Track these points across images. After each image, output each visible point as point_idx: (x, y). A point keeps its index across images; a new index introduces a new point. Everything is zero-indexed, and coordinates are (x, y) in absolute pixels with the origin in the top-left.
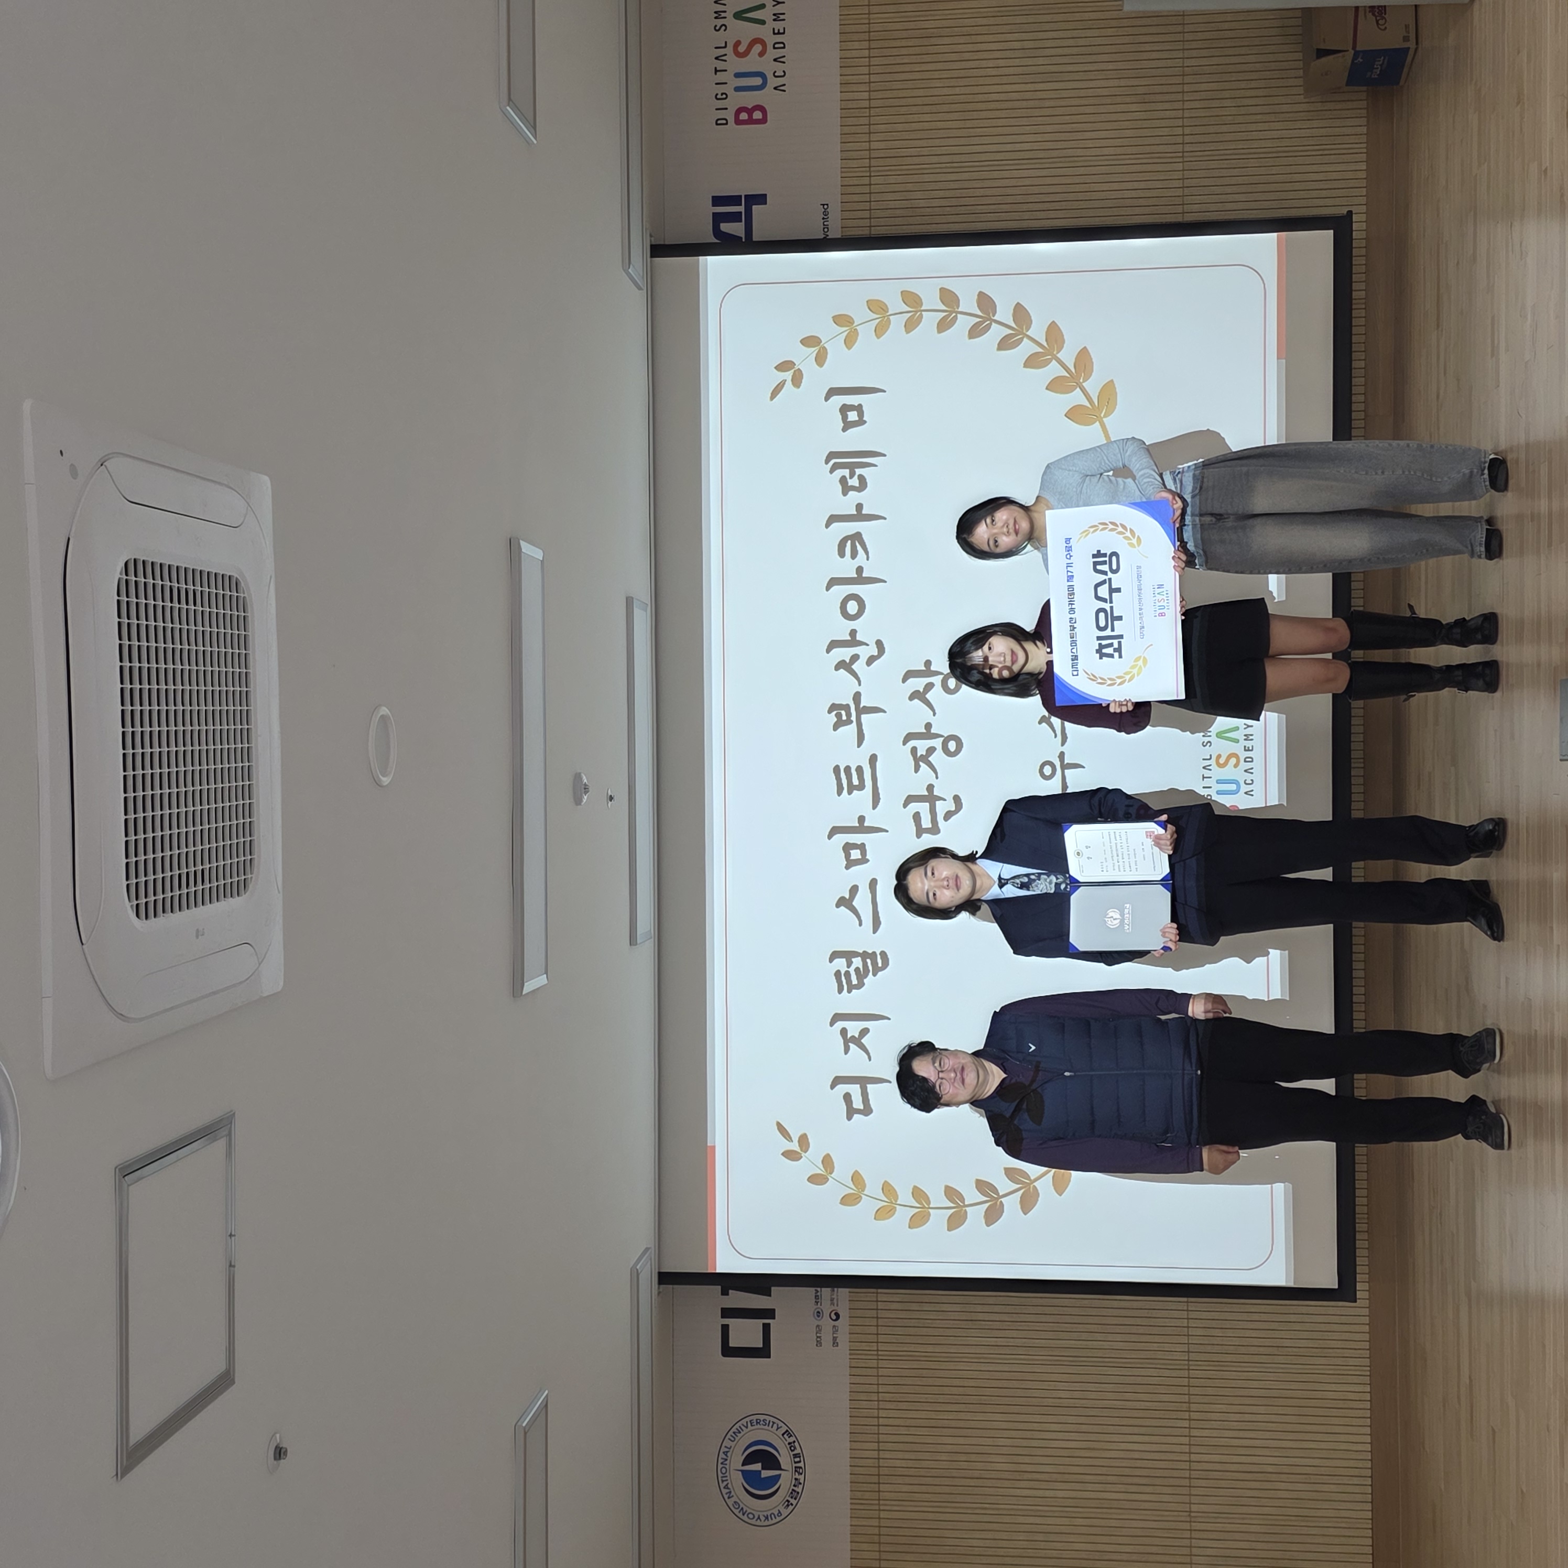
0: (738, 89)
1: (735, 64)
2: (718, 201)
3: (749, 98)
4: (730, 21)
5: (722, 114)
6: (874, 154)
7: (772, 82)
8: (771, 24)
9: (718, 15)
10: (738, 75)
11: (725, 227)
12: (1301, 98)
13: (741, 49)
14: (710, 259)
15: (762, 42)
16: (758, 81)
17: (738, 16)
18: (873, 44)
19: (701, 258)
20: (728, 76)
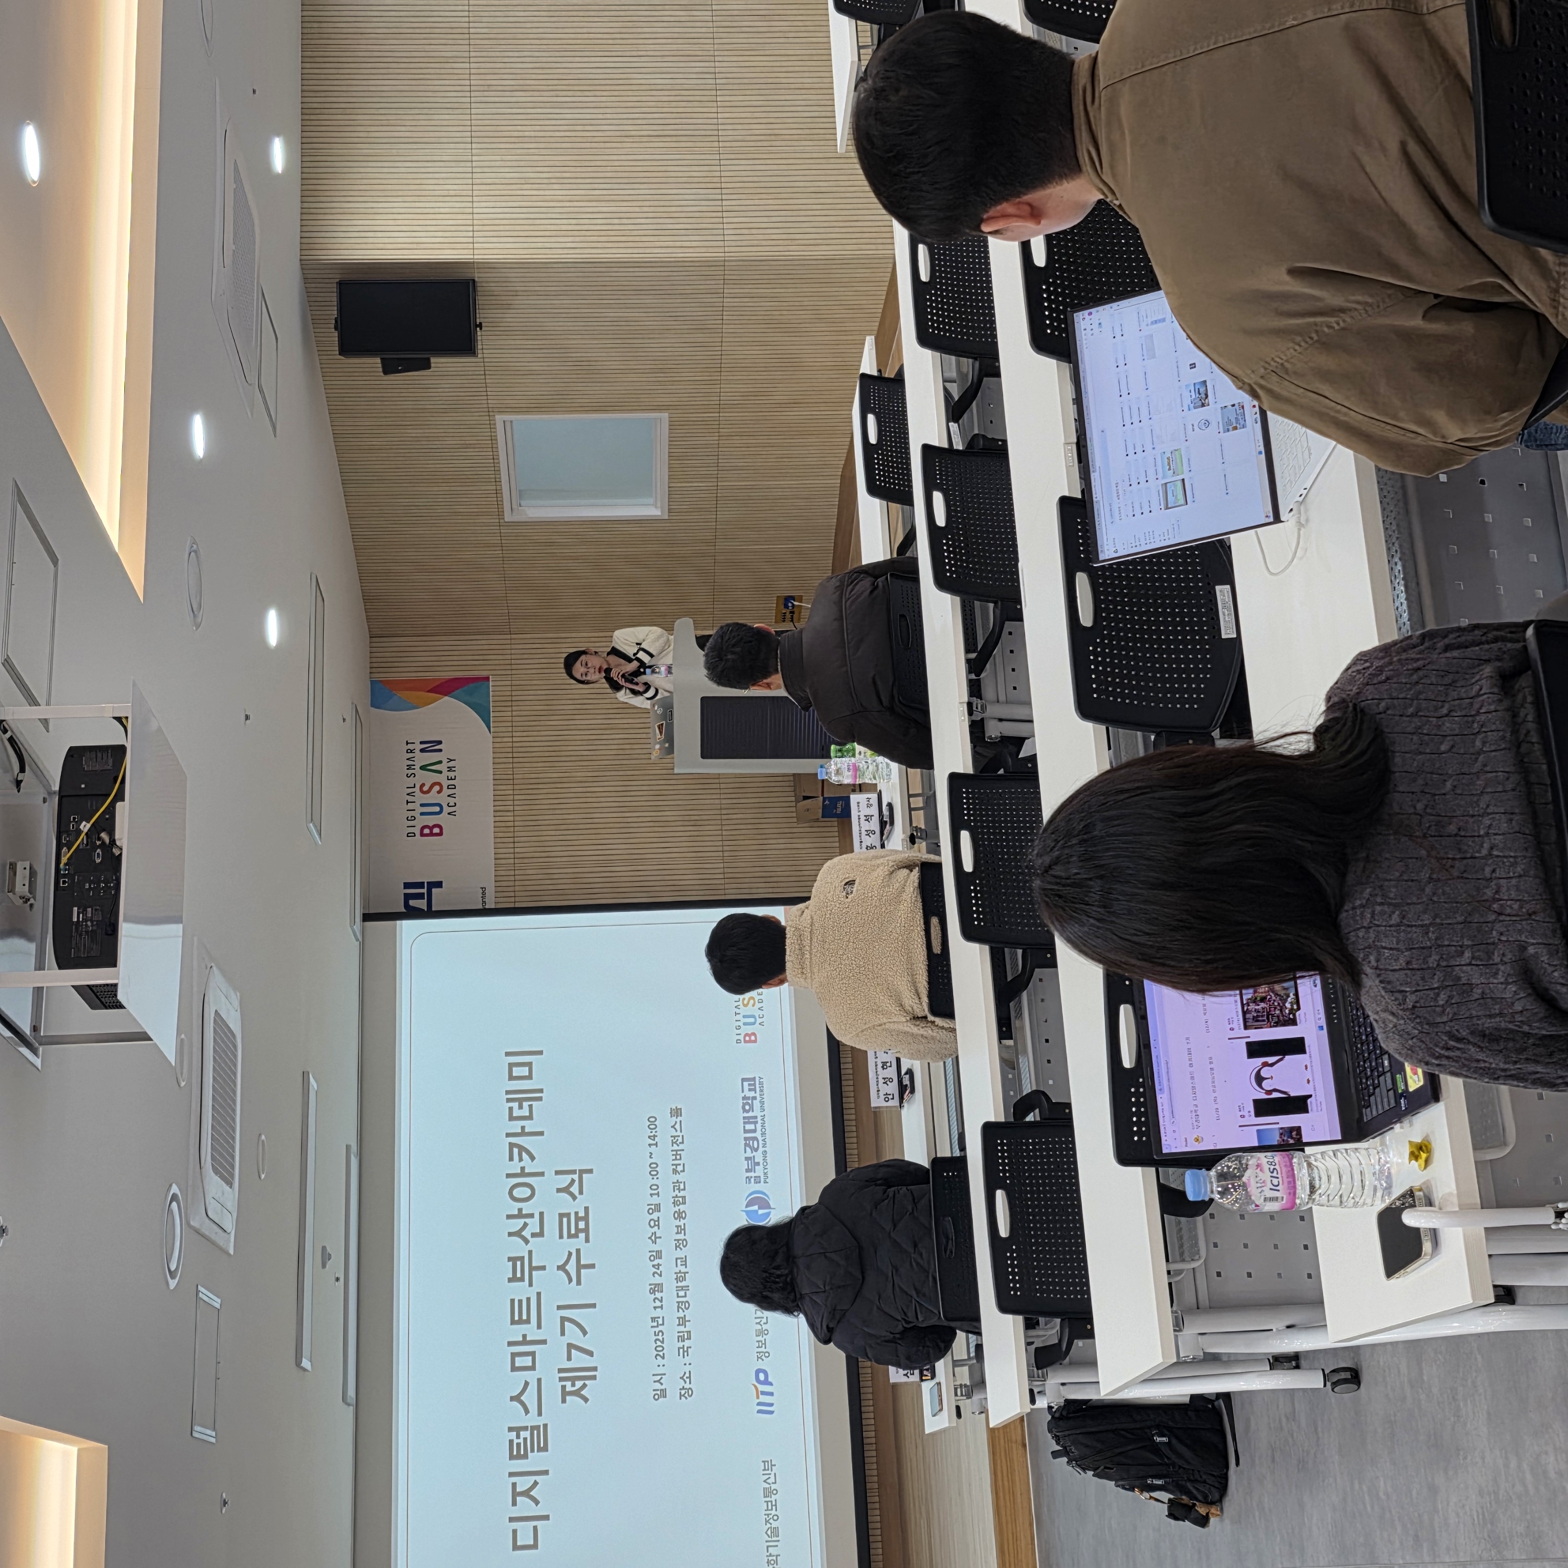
0: (422, 814)
1: (420, 798)
2: (407, 885)
3: (431, 821)
4: (417, 771)
5: (411, 830)
6: (517, 855)
7: (446, 810)
8: (446, 773)
9: (409, 767)
10: (422, 805)
11: (412, 903)
12: (795, 825)
13: (425, 789)
14: (404, 922)
15: (439, 784)
16: (437, 809)
17: (423, 768)
18: (516, 787)
19: (398, 922)
20: (416, 806)
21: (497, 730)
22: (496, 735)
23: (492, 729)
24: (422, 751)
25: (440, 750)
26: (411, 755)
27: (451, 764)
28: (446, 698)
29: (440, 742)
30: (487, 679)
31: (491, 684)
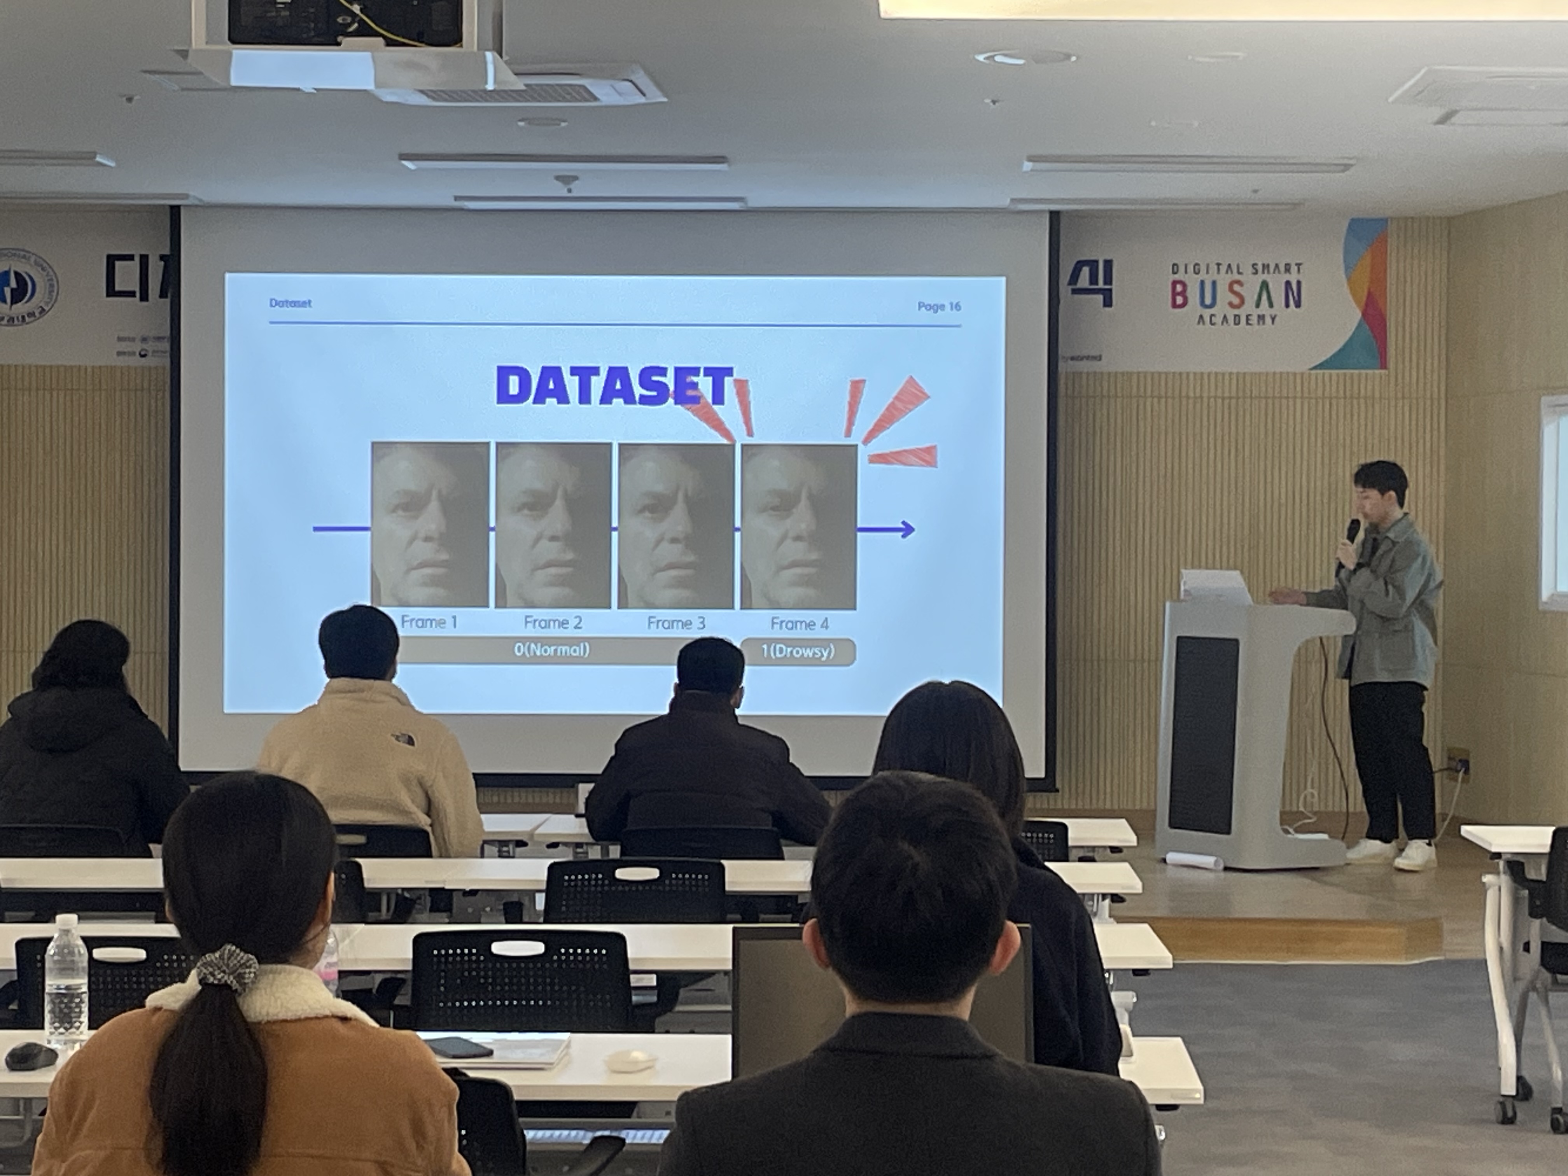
0: (1202, 283)
1: (1223, 281)
3: (1193, 293)
4: (1261, 277)
5: (1182, 269)
6: (1141, 400)
7: (1207, 313)
8: (1256, 312)
9: (1266, 267)
10: (1214, 283)
13: (1236, 287)
15: (1241, 305)
16: (1208, 301)
17: (1265, 285)
18: (1233, 401)
20: (1213, 275)
21: (1313, 378)
22: (1306, 376)
23: (1313, 372)
24: (1288, 283)
25: (1287, 305)
26: (1282, 268)
27: (1268, 320)
28: (1358, 315)
29: (1298, 305)
30: (1384, 366)
31: (1377, 372)
